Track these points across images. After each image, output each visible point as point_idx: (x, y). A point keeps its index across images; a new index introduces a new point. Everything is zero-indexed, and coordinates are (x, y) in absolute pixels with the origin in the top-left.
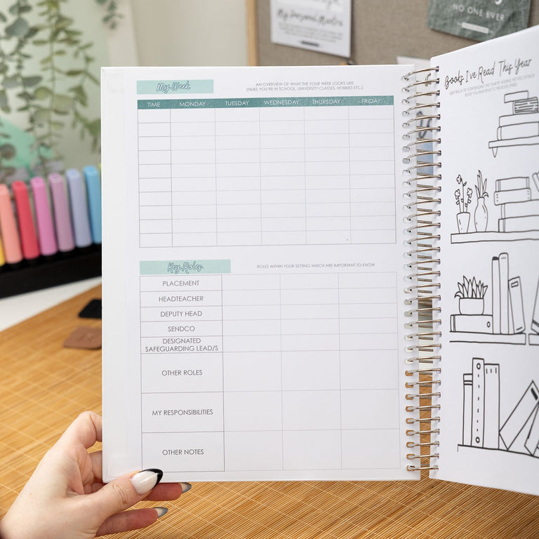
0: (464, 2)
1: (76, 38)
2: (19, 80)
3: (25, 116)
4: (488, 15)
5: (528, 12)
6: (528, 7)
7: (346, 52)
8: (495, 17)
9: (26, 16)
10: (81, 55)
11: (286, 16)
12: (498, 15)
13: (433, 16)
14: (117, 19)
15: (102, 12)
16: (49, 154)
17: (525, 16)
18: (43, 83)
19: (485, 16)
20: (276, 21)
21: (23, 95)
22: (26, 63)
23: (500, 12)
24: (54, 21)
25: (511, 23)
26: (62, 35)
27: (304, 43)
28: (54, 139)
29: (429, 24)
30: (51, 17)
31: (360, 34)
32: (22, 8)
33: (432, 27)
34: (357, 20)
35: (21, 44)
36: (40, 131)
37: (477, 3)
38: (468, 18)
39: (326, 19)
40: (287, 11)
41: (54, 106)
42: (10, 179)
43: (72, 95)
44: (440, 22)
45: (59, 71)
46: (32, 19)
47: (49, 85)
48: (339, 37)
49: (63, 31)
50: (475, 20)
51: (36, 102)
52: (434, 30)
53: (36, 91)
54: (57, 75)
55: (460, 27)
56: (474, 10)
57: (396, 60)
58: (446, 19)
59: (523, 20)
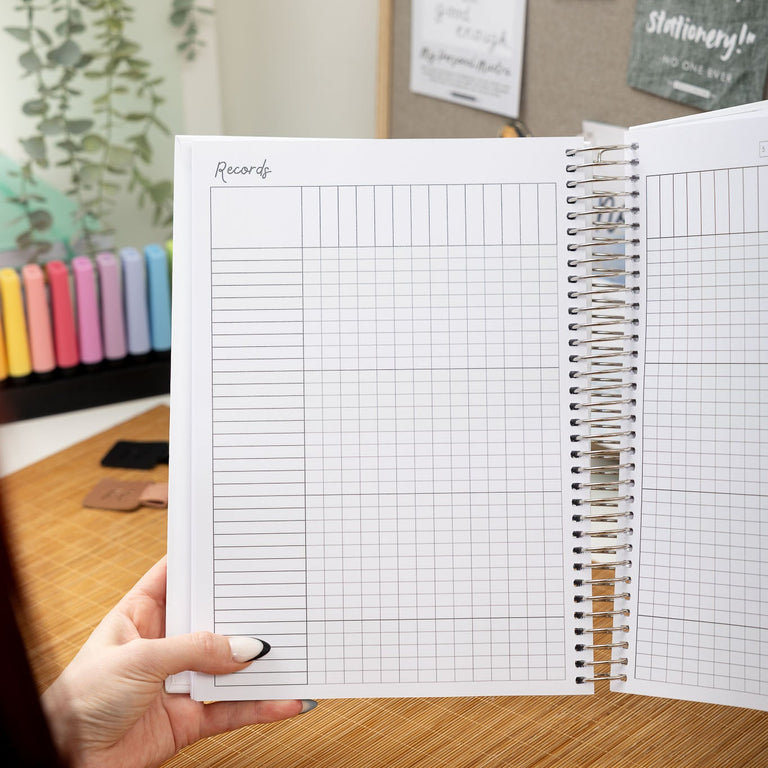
0: (679, 55)
1: (143, 70)
2: (62, 124)
3: (67, 173)
4: (711, 73)
5: (765, 73)
6: (764, 66)
7: (512, 111)
8: (719, 77)
9: (77, 38)
10: (147, 92)
11: (432, 57)
12: (723, 74)
13: (635, 69)
14: (196, 47)
15: (178, 36)
16: (96, 225)
17: (760, 79)
18: (95, 130)
19: (706, 75)
20: (417, 63)
21: (66, 145)
22: (73, 101)
23: (727, 70)
24: (114, 44)
25: (741, 87)
26: (123, 67)
27: (455, 95)
28: (105, 206)
29: (629, 80)
30: (108, 43)
31: (531, 86)
32: (73, 27)
33: (632, 84)
35: (68, 75)
36: (86, 195)
37: (695, 56)
38: (682, 76)
39: (487, 65)
40: (435, 50)
41: (108, 161)
42: (42, 258)
43: (132, 146)
44: (644, 79)
45: (118, 115)
46: (86, 42)
47: (103, 133)
48: (506, 90)
49: (123, 56)
50: (692, 79)
51: (82, 155)
52: (635, 89)
53: (84, 140)
54: (115, 119)
55: (672, 86)
56: (692, 66)
57: (581, 126)
58: (652, 75)
59: (757, 82)
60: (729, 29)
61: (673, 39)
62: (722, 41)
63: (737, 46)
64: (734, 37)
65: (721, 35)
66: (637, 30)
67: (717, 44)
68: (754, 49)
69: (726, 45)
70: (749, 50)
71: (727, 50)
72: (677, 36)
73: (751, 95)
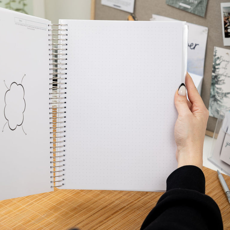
4: (191, 1)
5: (207, 1)
7: (131, 11)
8: (193, 2)
12: (195, 1)
25: (200, 5)
27: (115, 5)
29: (167, 2)
31: (137, 3)
33: (167, 4)
38: (182, 1)
44: (171, 2)
48: (129, 4)
50: (185, 2)
55: (179, 4)
57: (152, 16)
58: (173, 1)
59: (205, 4)
73: (203, 8)
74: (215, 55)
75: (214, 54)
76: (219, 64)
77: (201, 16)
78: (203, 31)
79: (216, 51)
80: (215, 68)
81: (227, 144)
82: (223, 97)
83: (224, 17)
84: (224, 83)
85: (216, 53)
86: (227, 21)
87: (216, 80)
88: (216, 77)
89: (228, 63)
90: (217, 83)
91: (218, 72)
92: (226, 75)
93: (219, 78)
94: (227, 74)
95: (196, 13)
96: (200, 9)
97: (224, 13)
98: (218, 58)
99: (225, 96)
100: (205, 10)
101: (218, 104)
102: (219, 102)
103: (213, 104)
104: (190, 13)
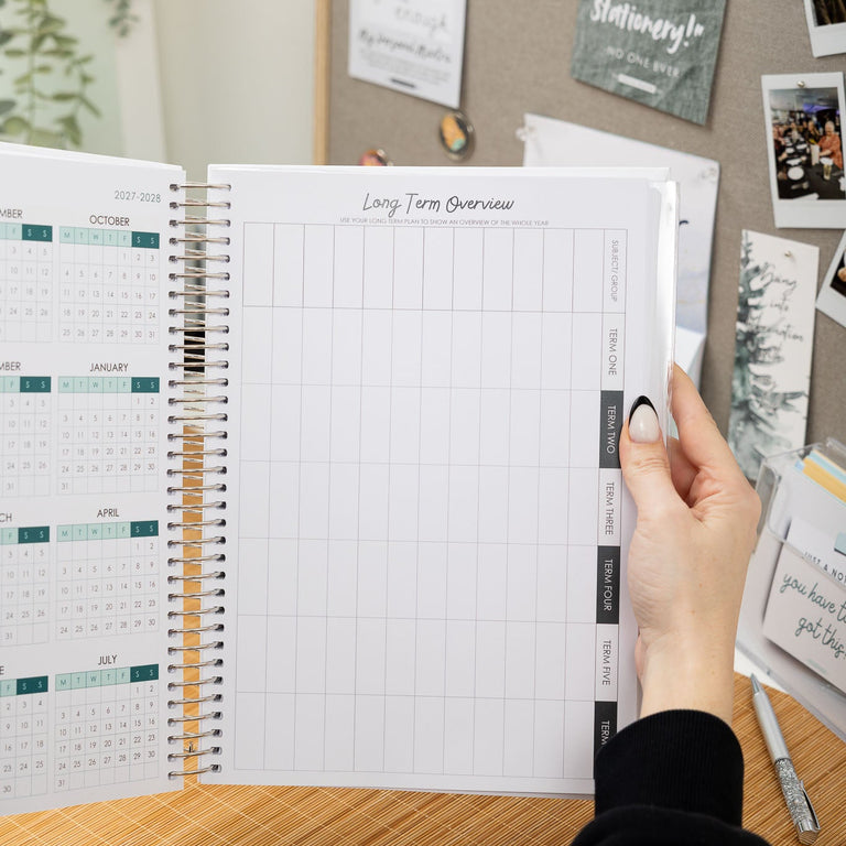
0: (624, 45)
1: (66, 47)
4: (657, 66)
5: (713, 67)
6: (713, 61)
7: (454, 102)
8: (666, 71)
10: (76, 71)
11: (371, 40)
12: (670, 68)
13: (578, 60)
14: (129, 22)
15: (110, 12)
17: (708, 74)
18: (17, 112)
19: (652, 68)
20: (356, 46)
23: (673, 64)
24: (37, 22)
25: (689, 82)
26: (49, 44)
27: (394, 81)
29: (573, 71)
30: (33, 17)
31: (473, 74)
33: (576, 76)
34: (472, 56)
37: (642, 48)
38: (628, 68)
39: (427, 51)
40: (373, 33)
43: (58, 128)
44: (588, 70)
45: (41, 96)
46: (7, 18)
47: (26, 115)
48: (445, 77)
49: (49, 33)
50: (637, 72)
52: (578, 81)
53: (6, 122)
54: (38, 101)
55: (616, 80)
56: (637, 59)
57: (522, 118)
58: (596, 67)
59: (705, 78)
60: (677, 19)
61: (618, 28)
62: (670, 32)
63: (685, 38)
64: (682, 28)
65: (668, 25)
66: (582, 18)
67: (664, 35)
68: (702, 41)
69: (673, 37)
70: (697, 43)
71: (674, 41)
72: (622, 26)
73: (699, 91)
74: (747, 261)
75: (743, 255)
76: (760, 292)
77: (695, 120)
78: (703, 177)
79: (750, 244)
80: (745, 305)
81: (787, 583)
82: (775, 409)
83: (774, 125)
84: (778, 358)
85: (747, 252)
86: (785, 141)
87: (752, 348)
88: (750, 336)
89: (790, 287)
90: (754, 357)
91: (759, 318)
92: (785, 329)
93: (763, 339)
94: (789, 326)
95: (676, 111)
96: (691, 97)
97: (774, 110)
98: (757, 270)
99: (784, 403)
100: (707, 101)
101: (758, 430)
102: (761, 426)
103: (741, 433)
104: (656, 109)
